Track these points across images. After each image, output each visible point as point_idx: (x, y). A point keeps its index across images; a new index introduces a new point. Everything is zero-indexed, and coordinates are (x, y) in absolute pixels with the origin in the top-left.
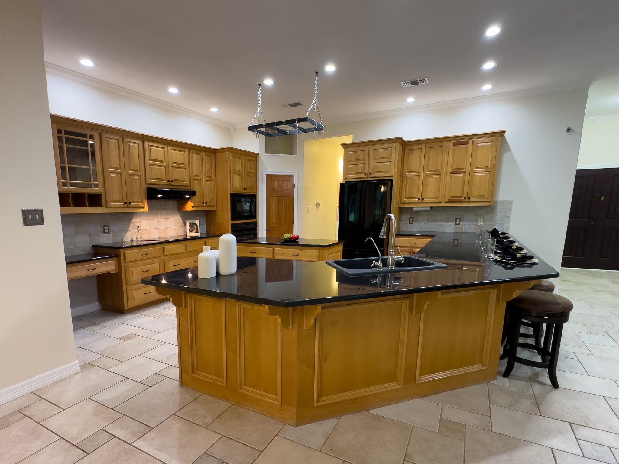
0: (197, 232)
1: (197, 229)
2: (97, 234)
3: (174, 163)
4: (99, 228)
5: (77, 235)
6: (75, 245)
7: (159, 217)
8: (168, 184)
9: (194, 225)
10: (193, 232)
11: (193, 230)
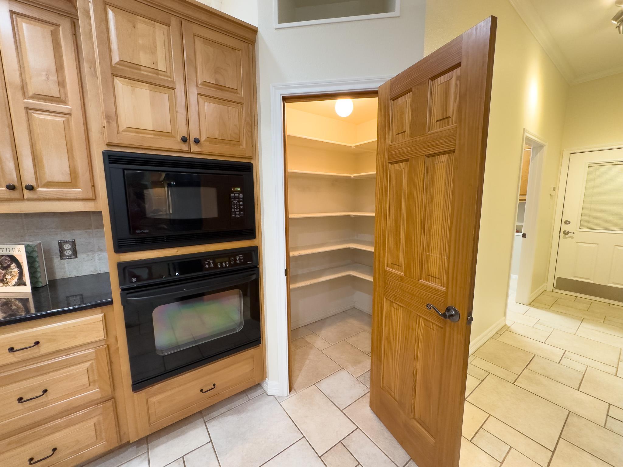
1: (21, 273)
9: (9, 261)
10: (7, 283)
11: (7, 276)
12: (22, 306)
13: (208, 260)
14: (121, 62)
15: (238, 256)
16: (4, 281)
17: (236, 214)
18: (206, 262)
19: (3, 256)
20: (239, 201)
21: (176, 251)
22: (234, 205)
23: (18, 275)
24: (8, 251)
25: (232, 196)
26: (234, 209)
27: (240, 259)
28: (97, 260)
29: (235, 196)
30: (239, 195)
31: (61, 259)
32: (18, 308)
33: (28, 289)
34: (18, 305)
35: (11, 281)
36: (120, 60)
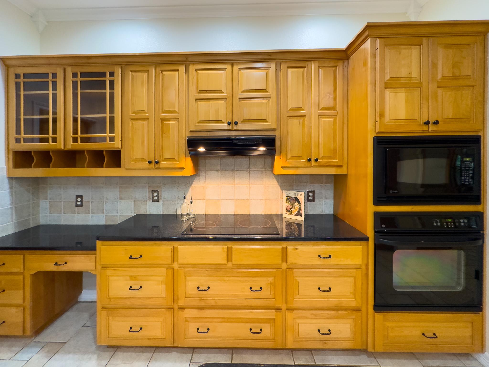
0: (299, 214)
1: (300, 208)
2: (144, 201)
3: (244, 91)
4: (147, 193)
5: (120, 200)
6: (118, 212)
7: (237, 181)
8: (230, 128)
9: (295, 200)
10: (291, 213)
11: (292, 209)
12: (297, 228)
13: (436, 219)
14: (391, 79)
15: (461, 219)
16: (290, 211)
17: (465, 181)
18: (434, 220)
19: (292, 197)
20: (469, 170)
21: (412, 208)
22: (464, 173)
23: (298, 209)
24: (295, 195)
25: (463, 165)
26: (464, 177)
27: (464, 222)
28: (324, 205)
29: (465, 165)
30: (469, 164)
31: (307, 202)
32: (295, 228)
33: (302, 218)
34: (295, 227)
35: (294, 212)
36: (390, 78)
